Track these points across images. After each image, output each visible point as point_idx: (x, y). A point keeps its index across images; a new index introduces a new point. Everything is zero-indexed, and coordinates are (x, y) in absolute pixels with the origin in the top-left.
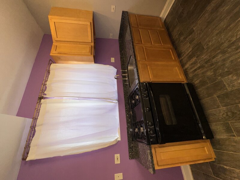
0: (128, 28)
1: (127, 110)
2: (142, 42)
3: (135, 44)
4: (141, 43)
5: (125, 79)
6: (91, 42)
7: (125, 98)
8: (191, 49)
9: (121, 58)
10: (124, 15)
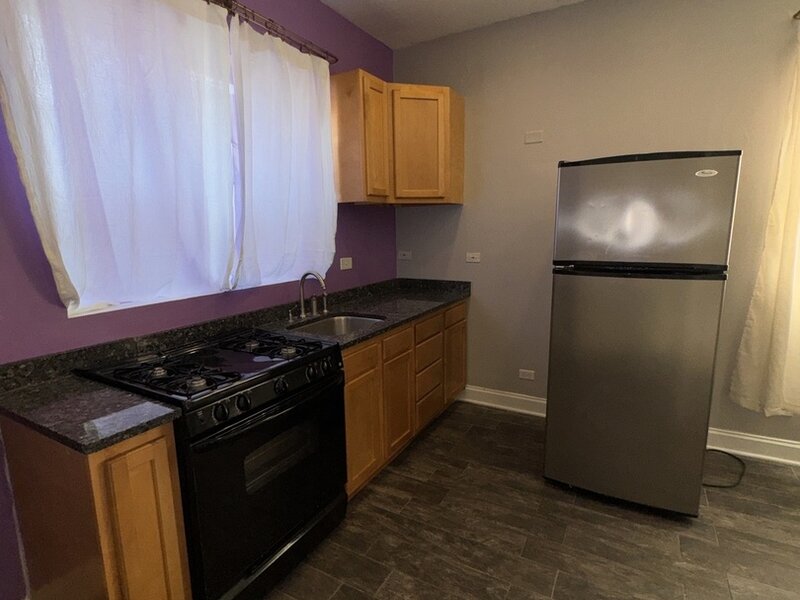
0: (437, 304)
1: (201, 328)
2: (419, 343)
3: (413, 323)
4: (418, 341)
5: (303, 310)
6: (398, 195)
7: (240, 316)
8: (425, 480)
9: (354, 290)
10: (462, 286)
